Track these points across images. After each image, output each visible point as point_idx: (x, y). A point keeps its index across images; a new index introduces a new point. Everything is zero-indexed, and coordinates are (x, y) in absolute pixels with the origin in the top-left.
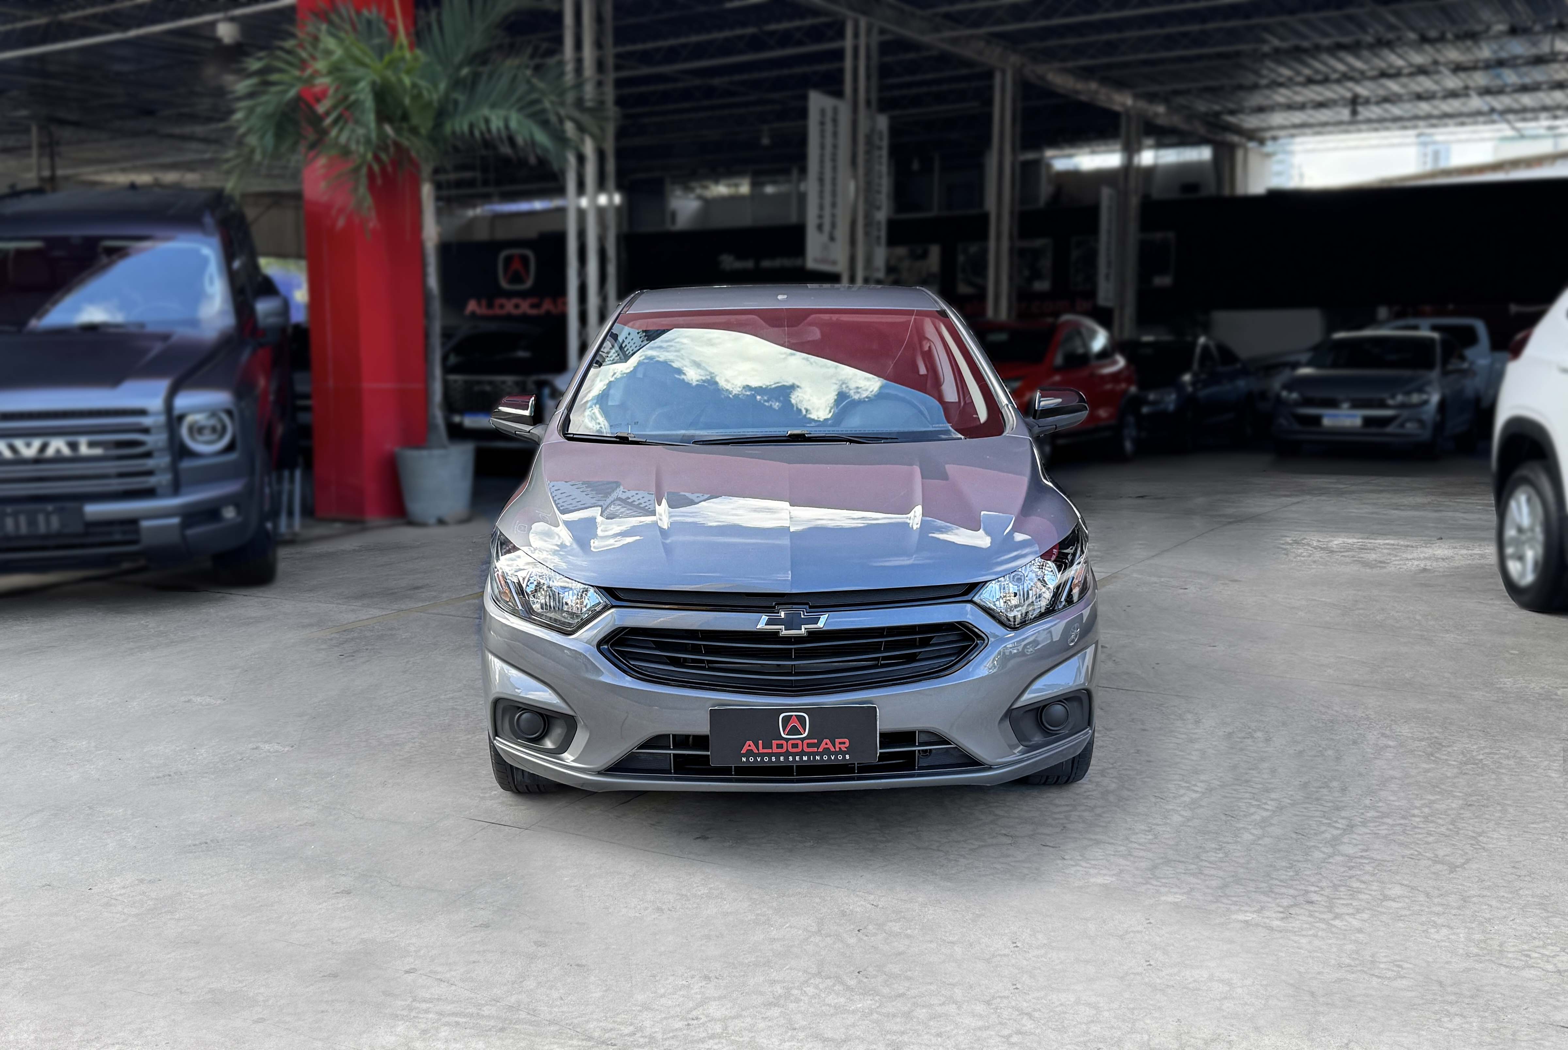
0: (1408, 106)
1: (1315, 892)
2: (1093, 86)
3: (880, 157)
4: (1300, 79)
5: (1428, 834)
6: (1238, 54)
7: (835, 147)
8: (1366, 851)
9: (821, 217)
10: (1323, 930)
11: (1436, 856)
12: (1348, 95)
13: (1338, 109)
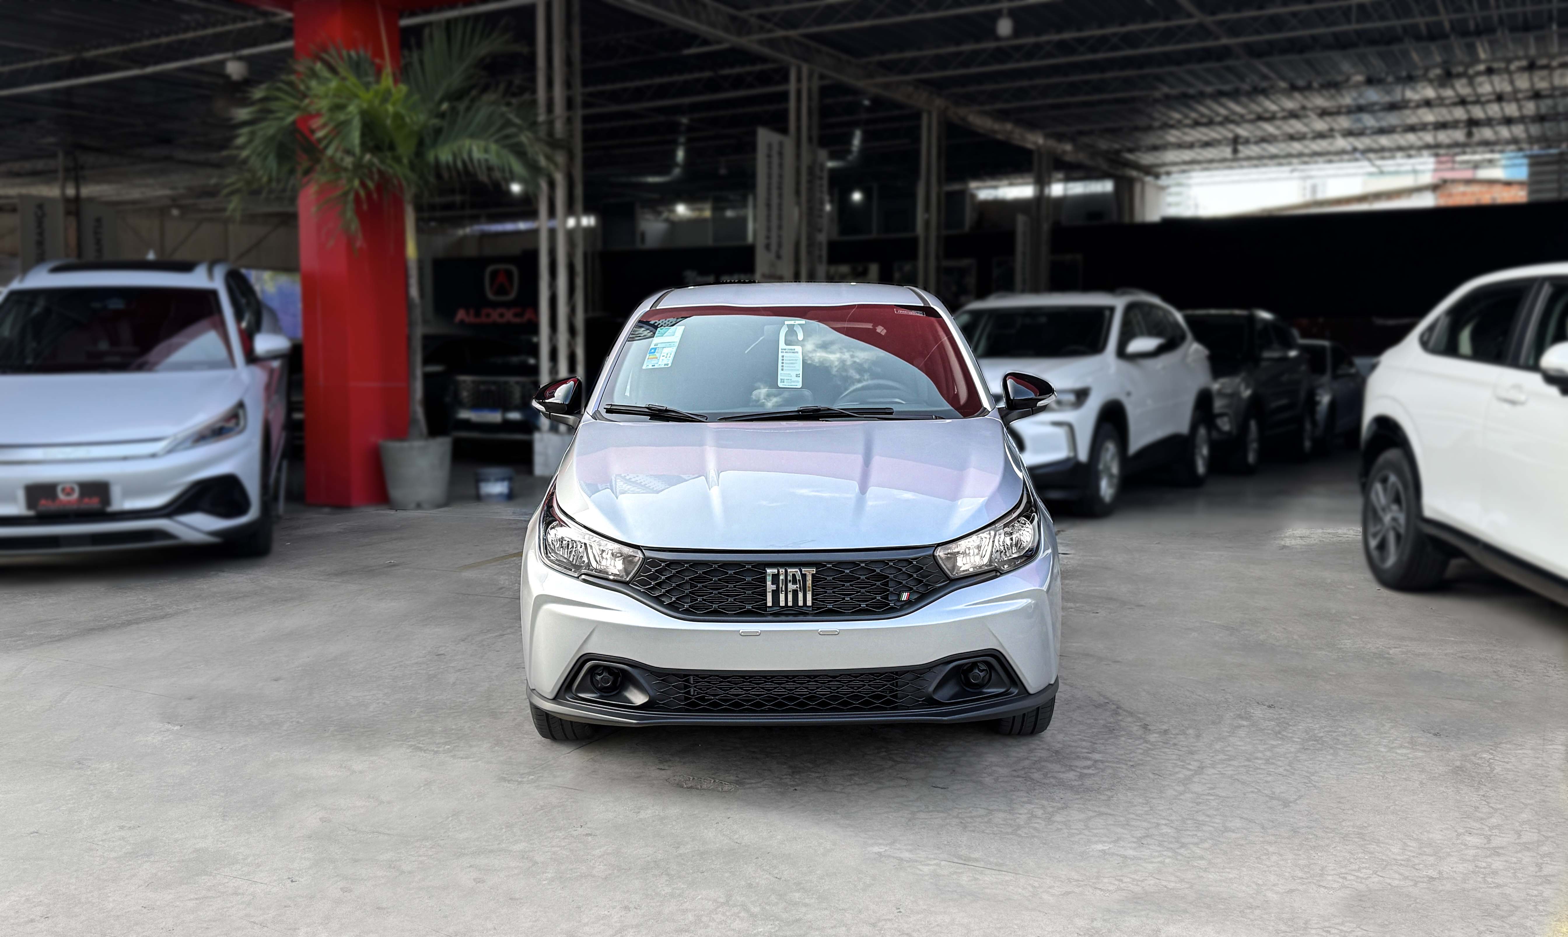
0: (1283, 145)
1: (1166, 825)
2: (1009, 126)
3: (821, 186)
4: (1188, 121)
5: (1267, 774)
6: (1133, 99)
7: (781, 176)
8: (1213, 789)
9: (768, 237)
10: (1169, 857)
11: (1274, 793)
12: (1230, 135)
13: (1222, 148)
